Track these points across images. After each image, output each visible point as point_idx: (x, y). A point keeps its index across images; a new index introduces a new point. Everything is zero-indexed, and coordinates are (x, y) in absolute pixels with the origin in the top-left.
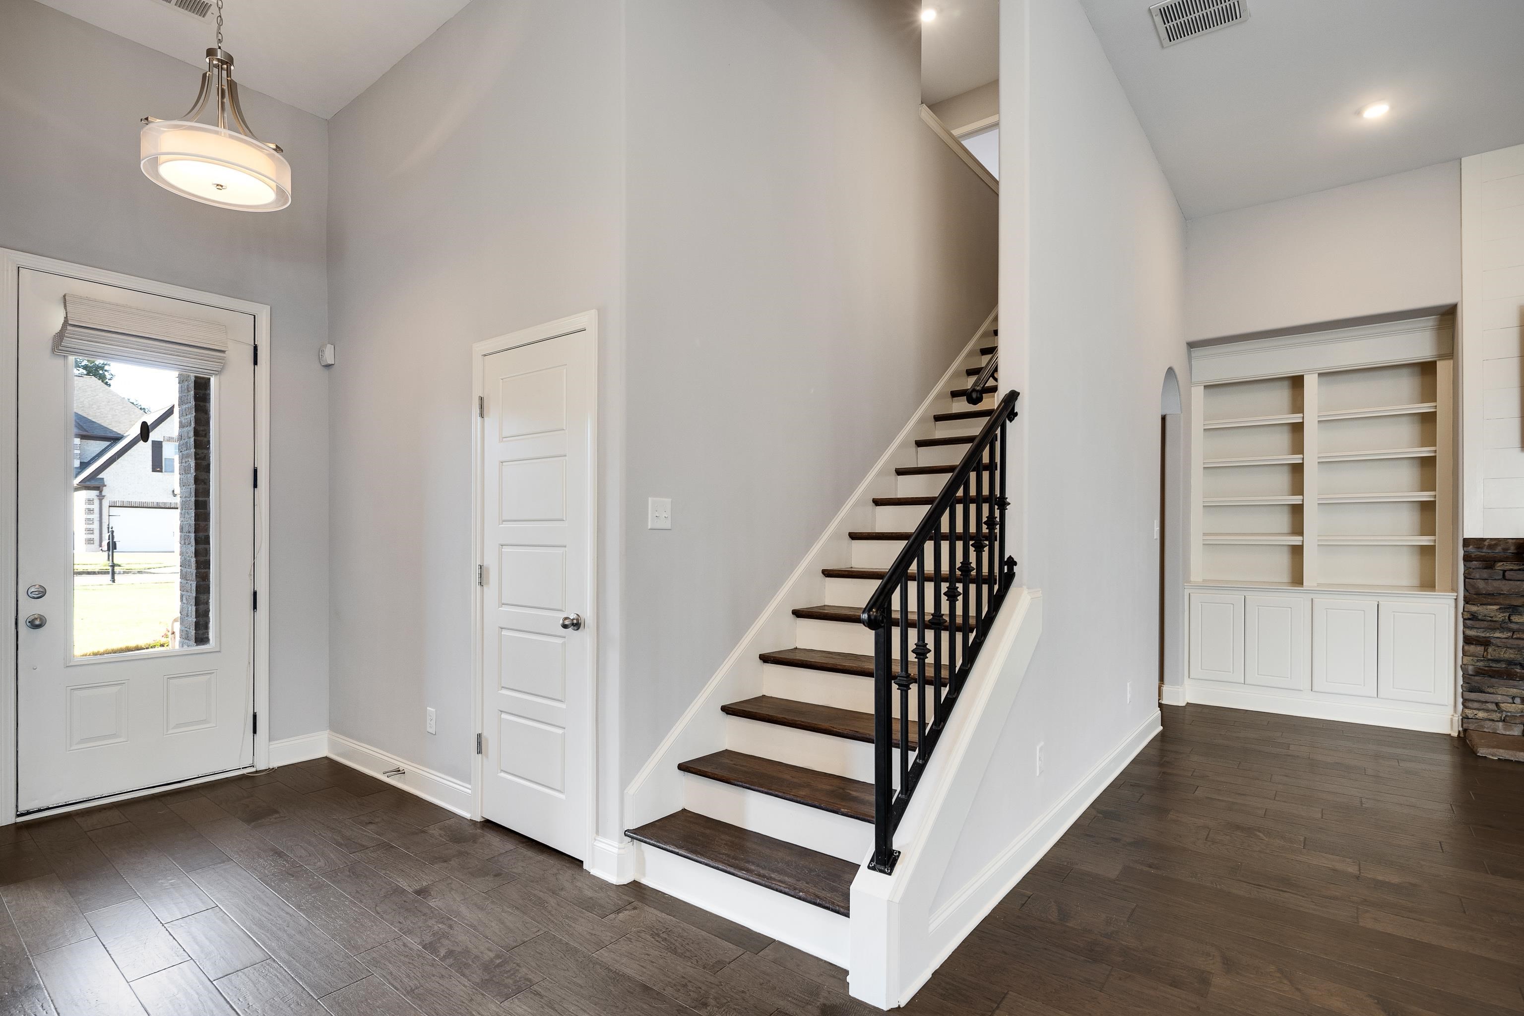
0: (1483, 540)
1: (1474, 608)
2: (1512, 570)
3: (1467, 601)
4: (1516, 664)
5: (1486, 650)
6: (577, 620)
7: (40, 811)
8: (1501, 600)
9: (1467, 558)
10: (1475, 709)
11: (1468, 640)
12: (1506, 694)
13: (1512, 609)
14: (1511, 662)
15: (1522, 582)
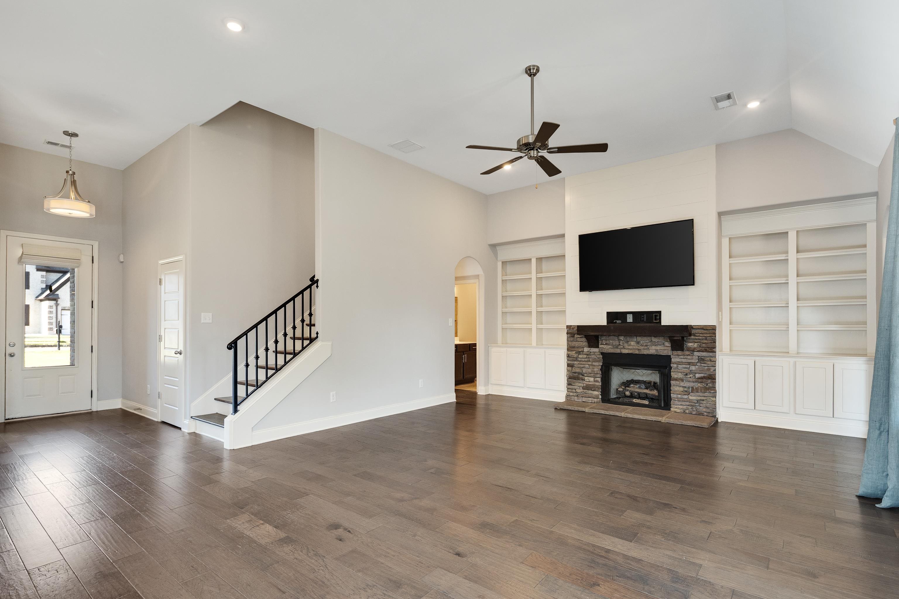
0: (571, 326)
1: (569, 353)
2: (578, 338)
3: (568, 350)
4: (580, 374)
5: (572, 368)
6: (180, 352)
7: (12, 419)
8: (576, 349)
9: (567, 333)
10: (570, 392)
11: (569, 365)
12: (578, 385)
13: (579, 353)
14: (579, 373)
15: (582, 342)
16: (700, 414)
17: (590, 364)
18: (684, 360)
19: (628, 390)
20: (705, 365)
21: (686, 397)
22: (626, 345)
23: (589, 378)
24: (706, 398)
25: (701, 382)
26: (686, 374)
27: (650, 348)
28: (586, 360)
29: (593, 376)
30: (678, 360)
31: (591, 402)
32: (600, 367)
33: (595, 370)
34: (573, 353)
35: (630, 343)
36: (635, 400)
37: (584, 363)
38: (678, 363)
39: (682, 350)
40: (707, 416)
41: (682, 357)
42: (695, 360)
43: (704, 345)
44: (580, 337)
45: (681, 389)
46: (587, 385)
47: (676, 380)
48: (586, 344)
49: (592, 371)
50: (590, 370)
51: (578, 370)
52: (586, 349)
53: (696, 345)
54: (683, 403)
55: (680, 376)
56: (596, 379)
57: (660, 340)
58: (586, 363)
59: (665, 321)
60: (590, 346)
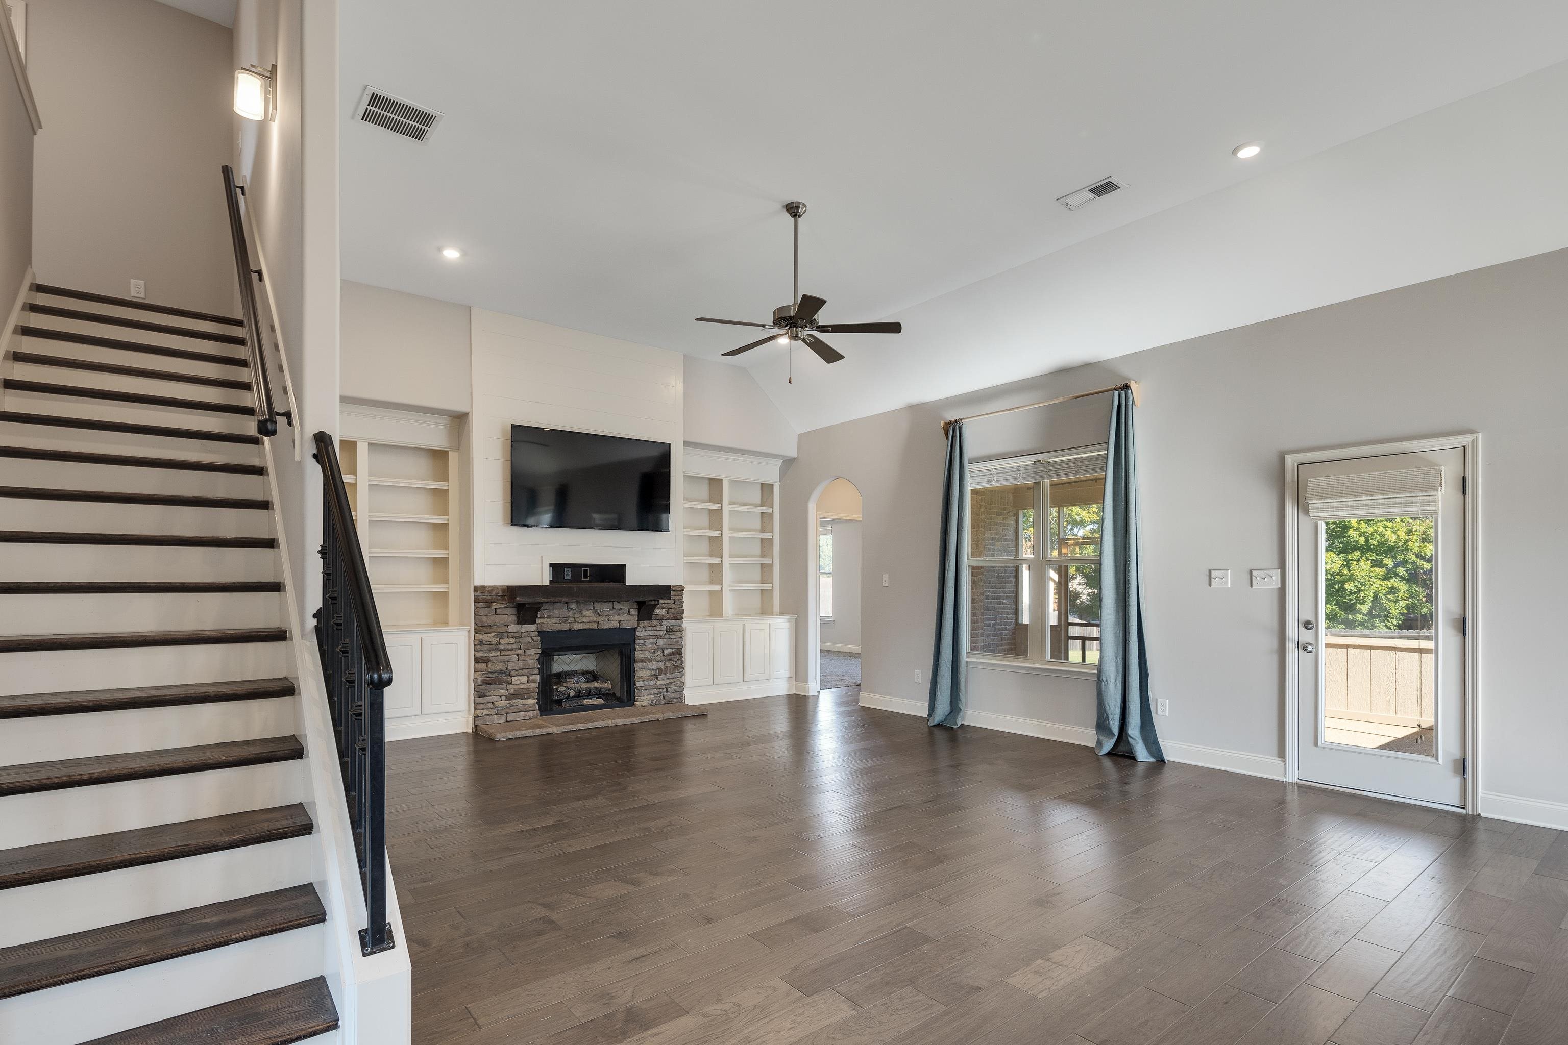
0: (485, 587)
1: (481, 637)
2: (500, 608)
3: (476, 632)
4: (502, 673)
5: (487, 666)
8: (494, 629)
9: (476, 601)
10: (482, 709)
11: (477, 660)
12: (498, 695)
13: (500, 635)
14: (500, 672)
15: (508, 616)
16: (669, 702)
17: (520, 653)
18: (651, 633)
19: (571, 688)
20: (674, 637)
21: (653, 683)
22: (577, 616)
23: (520, 678)
24: (675, 680)
25: (670, 660)
26: (654, 651)
27: (612, 618)
28: (514, 646)
29: (528, 672)
30: (645, 633)
31: (523, 719)
32: (538, 656)
33: (530, 662)
34: (490, 637)
35: (584, 612)
36: (586, 702)
37: (510, 652)
38: (646, 638)
39: (650, 619)
40: (676, 702)
41: (650, 628)
42: (663, 632)
43: (672, 611)
44: (504, 608)
45: (648, 673)
46: (515, 690)
47: (642, 661)
48: (515, 618)
49: (525, 665)
50: (520, 665)
51: (499, 667)
52: (513, 628)
53: (664, 611)
54: (651, 692)
55: (647, 654)
56: (531, 678)
57: (624, 607)
58: (514, 652)
59: (631, 579)
60: (520, 622)
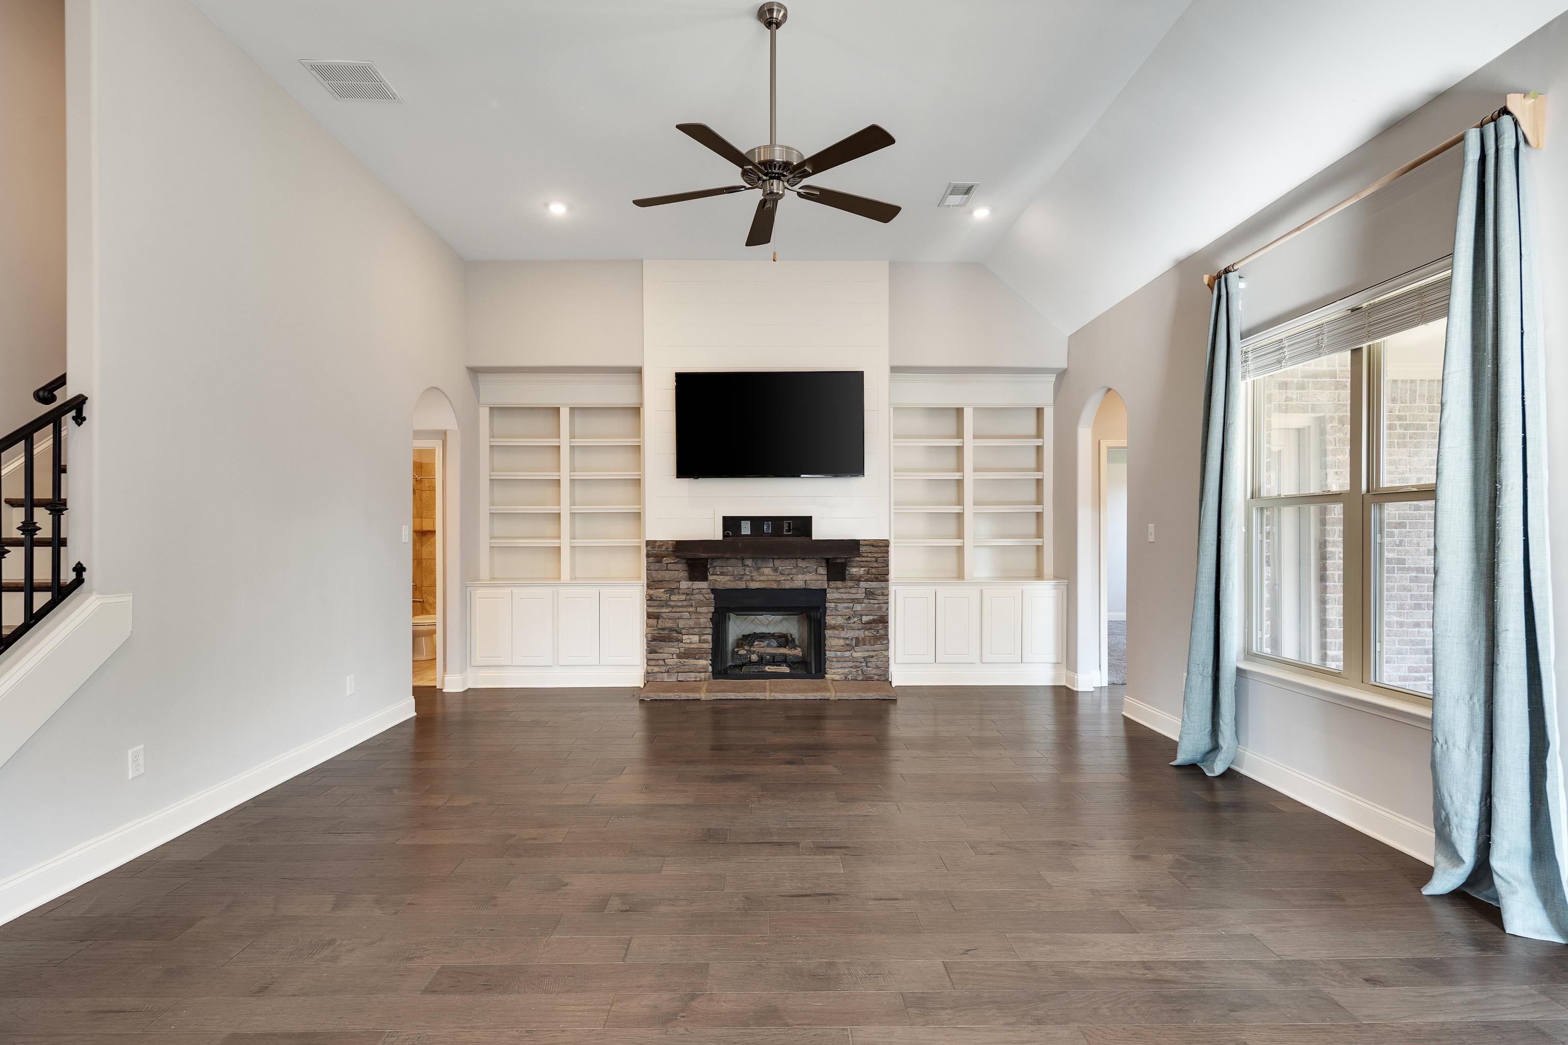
0: (655, 542)
1: (651, 592)
2: (670, 563)
3: (649, 587)
4: (673, 631)
5: (658, 622)
8: (665, 585)
9: (648, 556)
10: (653, 666)
11: (650, 616)
12: (669, 653)
13: (671, 591)
14: (671, 630)
15: (677, 572)
16: (869, 679)
17: (691, 611)
18: (845, 596)
19: (754, 652)
20: (876, 602)
21: (847, 654)
22: (755, 574)
23: (690, 636)
24: (876, 653)
25: (870, 629)
26: (849, 618)
27: (795, 577)
28: (685, 603)
29: (699, 632)
30: (837, 596)
31: (694, 680)
32: (710, 615)
33: (702, 620)
34: (660, 593)
35: (762, 570)
36: (768, 669)
37: (681, 609)
38: (838, 601)
39: (843, 579)
40: (878, 680)
41: (843, 590)
42: (861, 595)
43: (873, 570)
44: (674, 563)
45: (842, 642)
46: (686, 649)
47: (834, 628)
48: (686, 574)
49: (696, 623)
50: (691, 623)
51: (669, 624)
52: (684, 585)
53: (862, 571)
54: (845, 665)
55: (840, 621)
56: (703, 638)
57: (810, 564)
58: (685, 609)
59: (820, 532)
60: (692, 578)
